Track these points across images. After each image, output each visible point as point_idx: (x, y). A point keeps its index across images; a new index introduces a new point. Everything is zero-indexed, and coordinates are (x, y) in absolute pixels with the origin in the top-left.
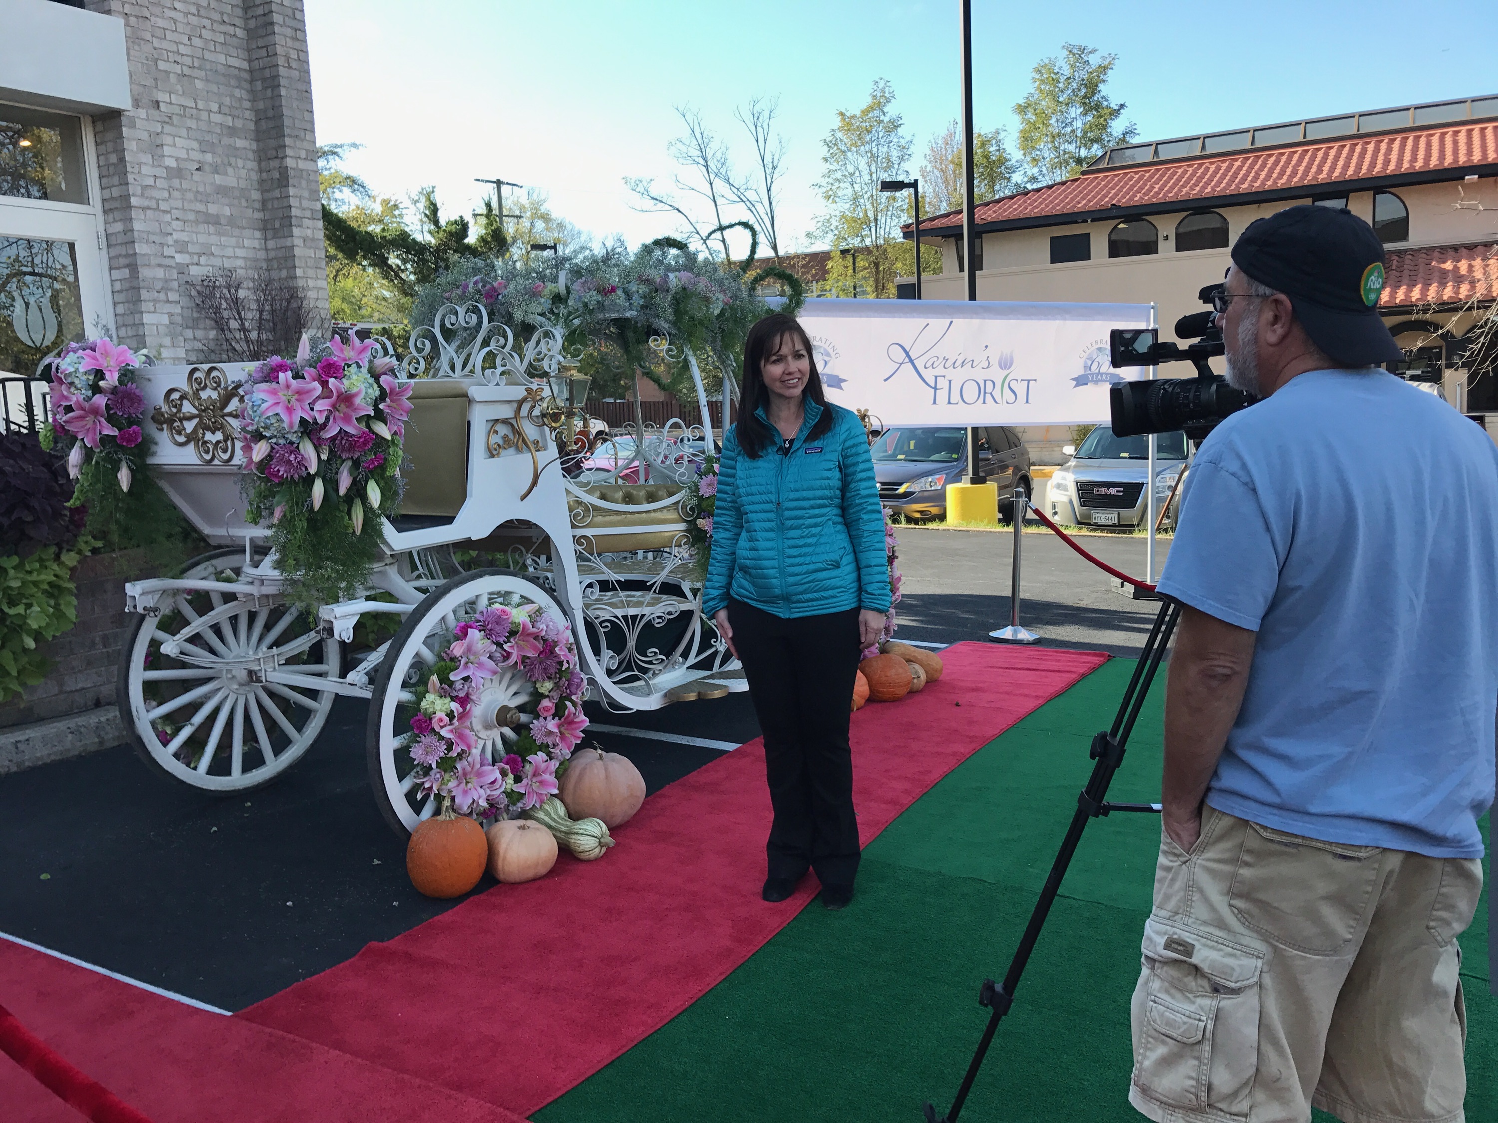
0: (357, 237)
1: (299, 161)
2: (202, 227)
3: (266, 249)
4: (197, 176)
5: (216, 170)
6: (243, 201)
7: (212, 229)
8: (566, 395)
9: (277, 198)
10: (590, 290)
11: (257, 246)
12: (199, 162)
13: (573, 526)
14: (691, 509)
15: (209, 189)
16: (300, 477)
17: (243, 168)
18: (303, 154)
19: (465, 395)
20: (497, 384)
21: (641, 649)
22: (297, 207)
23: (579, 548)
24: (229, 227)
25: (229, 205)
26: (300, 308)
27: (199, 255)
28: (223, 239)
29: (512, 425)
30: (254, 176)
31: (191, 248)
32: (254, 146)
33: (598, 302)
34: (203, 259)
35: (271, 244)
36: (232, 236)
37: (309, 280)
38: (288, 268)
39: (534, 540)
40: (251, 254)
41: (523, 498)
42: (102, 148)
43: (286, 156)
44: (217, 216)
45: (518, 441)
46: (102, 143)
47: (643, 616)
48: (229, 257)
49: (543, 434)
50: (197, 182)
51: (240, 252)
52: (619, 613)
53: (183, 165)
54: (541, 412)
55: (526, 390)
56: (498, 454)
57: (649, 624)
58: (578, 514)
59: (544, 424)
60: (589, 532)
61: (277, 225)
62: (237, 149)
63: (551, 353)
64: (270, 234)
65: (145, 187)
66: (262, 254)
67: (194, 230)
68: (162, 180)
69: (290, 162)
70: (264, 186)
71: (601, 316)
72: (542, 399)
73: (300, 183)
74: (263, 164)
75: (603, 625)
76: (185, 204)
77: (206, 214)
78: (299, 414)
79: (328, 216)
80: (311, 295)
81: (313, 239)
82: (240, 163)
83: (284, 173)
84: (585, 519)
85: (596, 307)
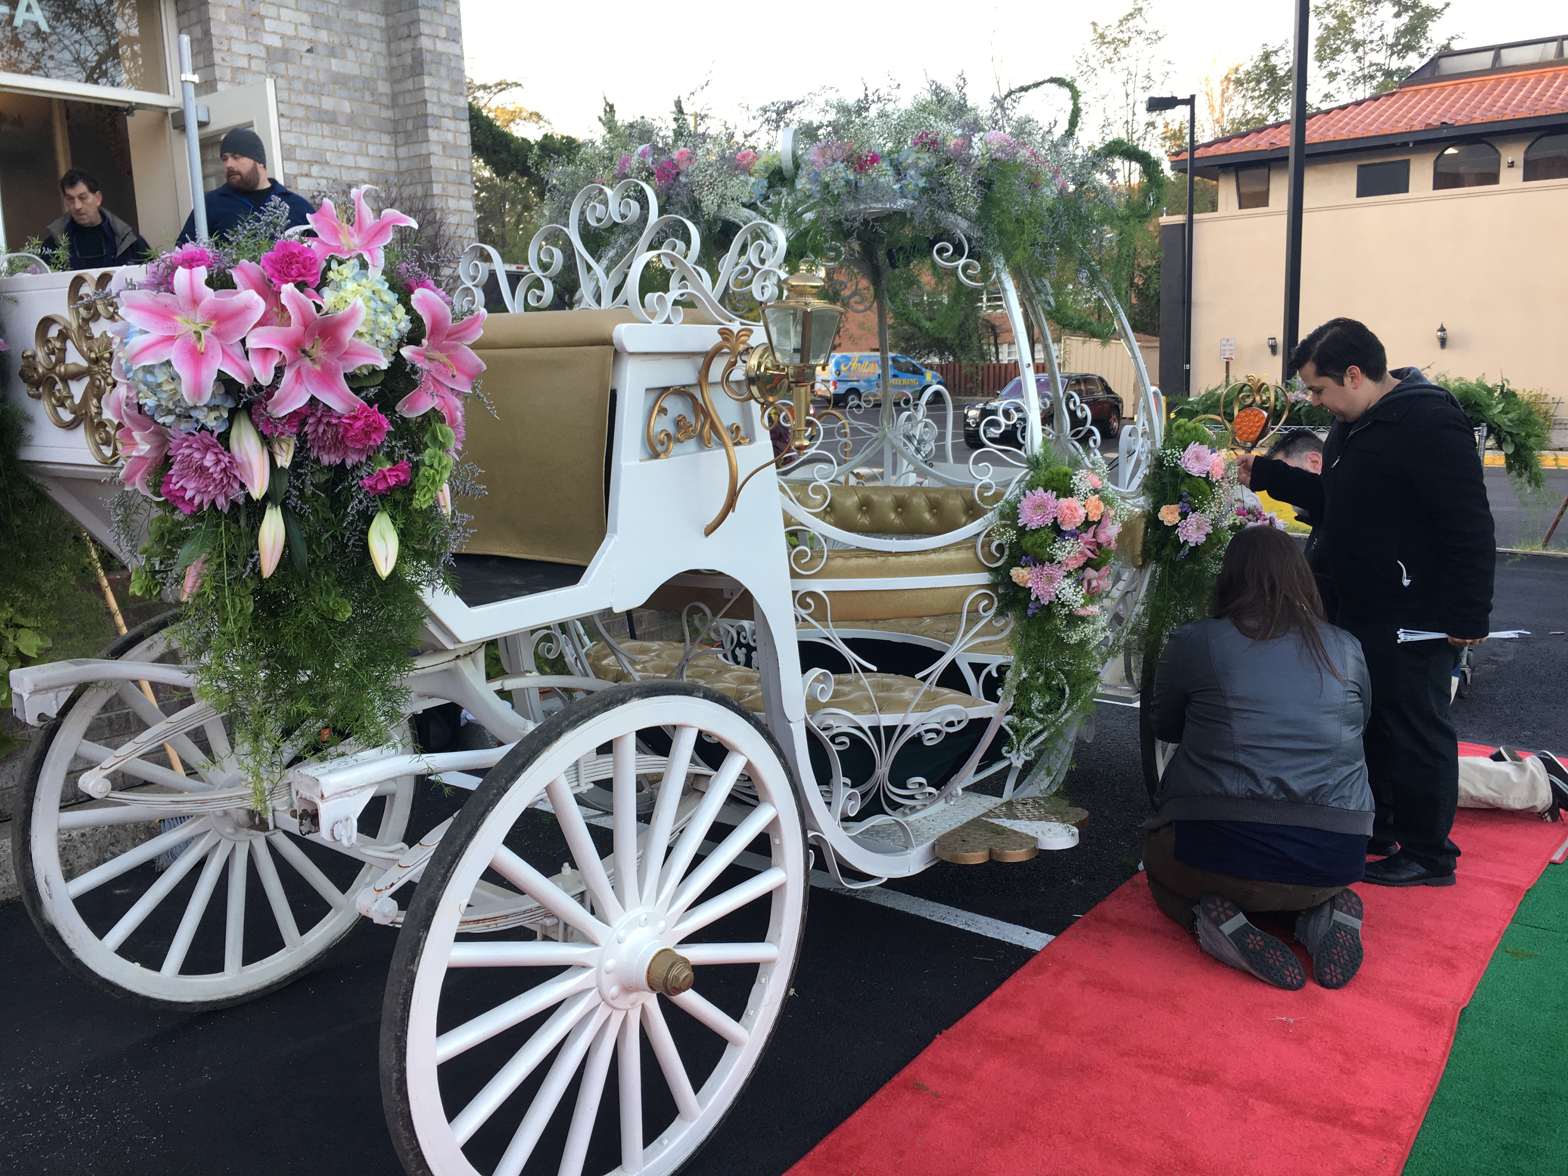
0: (512, 145)
1: (437, 41)
2: (314, 128)
3: (397, 159)
4: (308, 60)
5: (332, 53)
6: (367, 94)
7: (326, 129)
8: (794, 341)
9: (410, 91)
10: (834, 161)
11: (384, 154)
12: (311, 41)
13: (794, 575)
14: (1000, 548)
15: (322, 77)
16: (234, 504)
17: (368, 50)
18: (443, 34)
19: (607, 342)
20: (668, 321)
21: (898, 778)
22: (434, 103)
23: (803, 612)
24: (348, 129)
25: (351, 99)
26: (437, 235)
27: (311, 163)
28: (340, 143)
29: (693, 397)
30: (382, 62)
31: (299, 154)
32: (382, 22)
33: (848, 182)
34: (315, 170)
35: (403, 152)
36: (353, 140)
37: (450, 200)
38: (423, 184)
39: (726, 595)
40: (377, 164)
41: (710, 530)
42: (184, 18)
43: (421, 34)
44: (334, 113)
45: (703, 426)
46: (184, 13)
47: (905, 727)
48: (349, 168)
49: (747, 415)
50: (307, 68)
51: (363, 162)
52: (866, 722)
53: (291, 45)
54: (747, 374)
55: (722, 332)
56: (666, 451)
57: (917, 740)
58: (803, 554)
59: (752, 397)
60: (819, 586)
61: (410, 126)
62: (360, 26)
63: (766, 267)
64: (401, 138)
65: (236, 70)
66: (391, 166)
67: (304, 130)
68: (259, 61)
69: (425, 43)
70: (395, 75)
71: (851, 207)
72: (748, 350)
73: (439, 71)
74: (393, 45)
75: (837, 740)
76: (293, 97)
77: (319, 110)
78: (218, 364)
79: (476, 118)
80: (453, 219)
81: (455, 146)
82: (364, 44)
83: (418, 57)
84: (814, 563)
85: (843, 190)
